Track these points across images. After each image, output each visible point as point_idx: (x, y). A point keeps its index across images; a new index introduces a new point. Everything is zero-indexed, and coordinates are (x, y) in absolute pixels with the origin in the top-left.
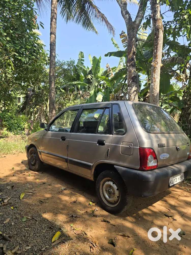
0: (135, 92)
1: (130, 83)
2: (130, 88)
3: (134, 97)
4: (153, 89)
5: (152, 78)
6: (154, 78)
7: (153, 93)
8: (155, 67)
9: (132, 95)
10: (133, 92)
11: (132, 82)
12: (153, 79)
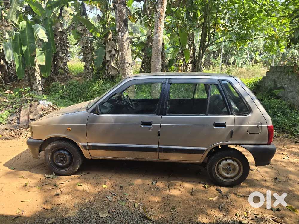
0: (128, 40)
1: (122, 27)
2: (123, 34)
3: (127, 47)
4: (158, 41)
5: (158, 27)
6: (160, 28)
7: (158, 45)
8: (161, 15)
9: (125, 44)
10: (127, 40)
11: (124, 26)
12: (158, 29)
